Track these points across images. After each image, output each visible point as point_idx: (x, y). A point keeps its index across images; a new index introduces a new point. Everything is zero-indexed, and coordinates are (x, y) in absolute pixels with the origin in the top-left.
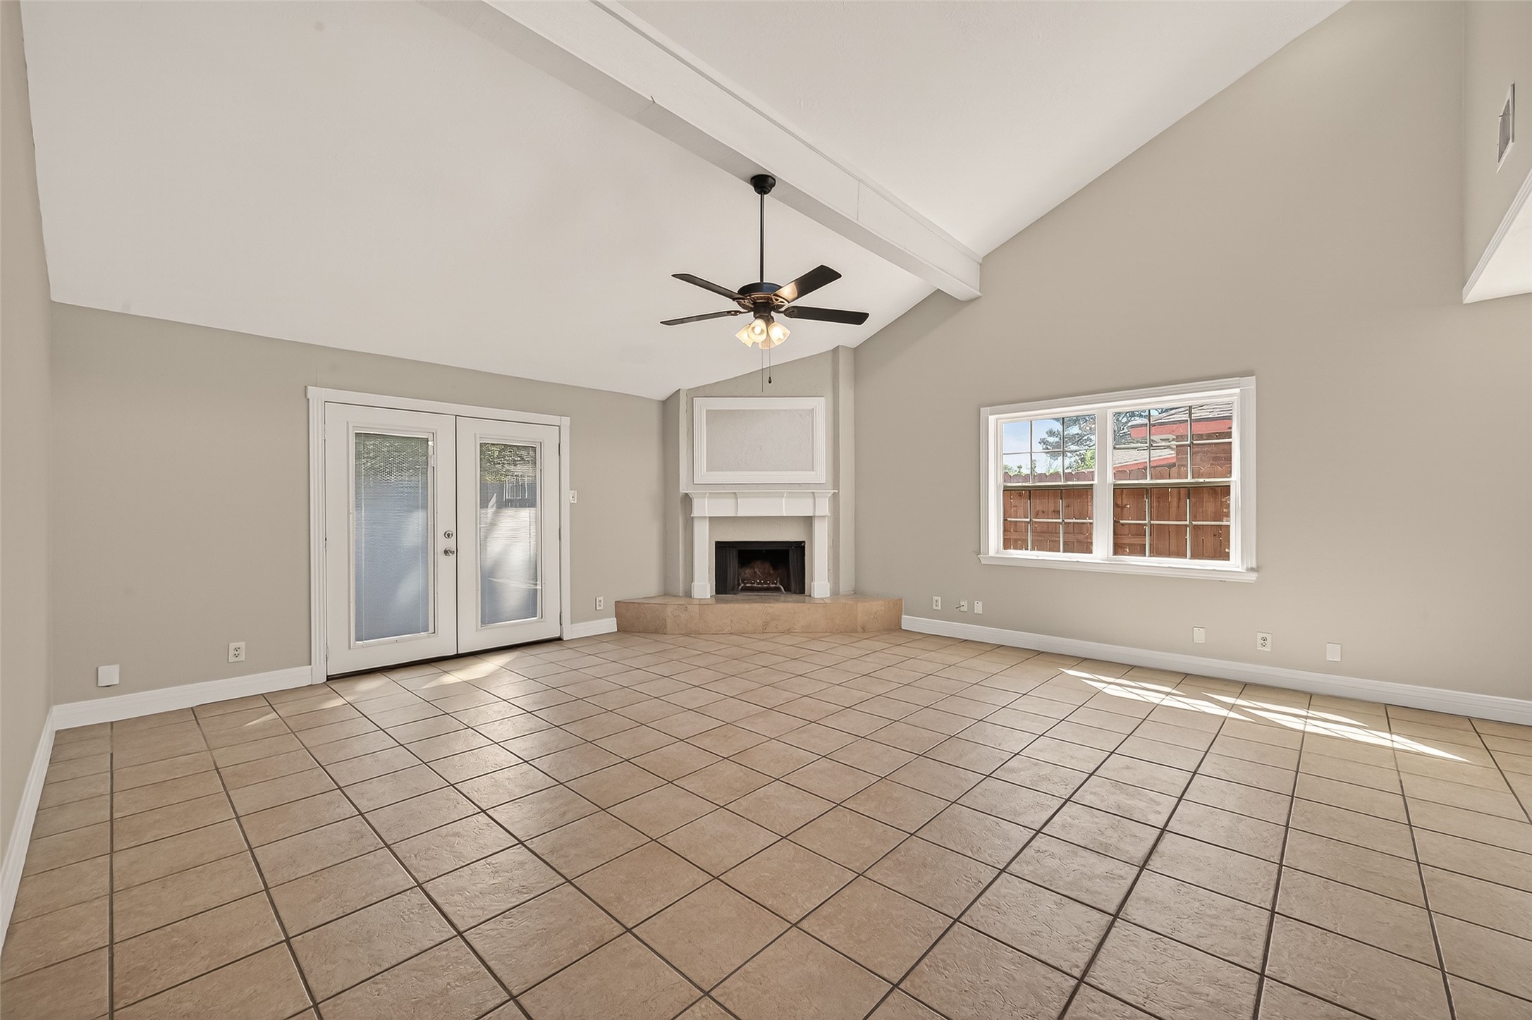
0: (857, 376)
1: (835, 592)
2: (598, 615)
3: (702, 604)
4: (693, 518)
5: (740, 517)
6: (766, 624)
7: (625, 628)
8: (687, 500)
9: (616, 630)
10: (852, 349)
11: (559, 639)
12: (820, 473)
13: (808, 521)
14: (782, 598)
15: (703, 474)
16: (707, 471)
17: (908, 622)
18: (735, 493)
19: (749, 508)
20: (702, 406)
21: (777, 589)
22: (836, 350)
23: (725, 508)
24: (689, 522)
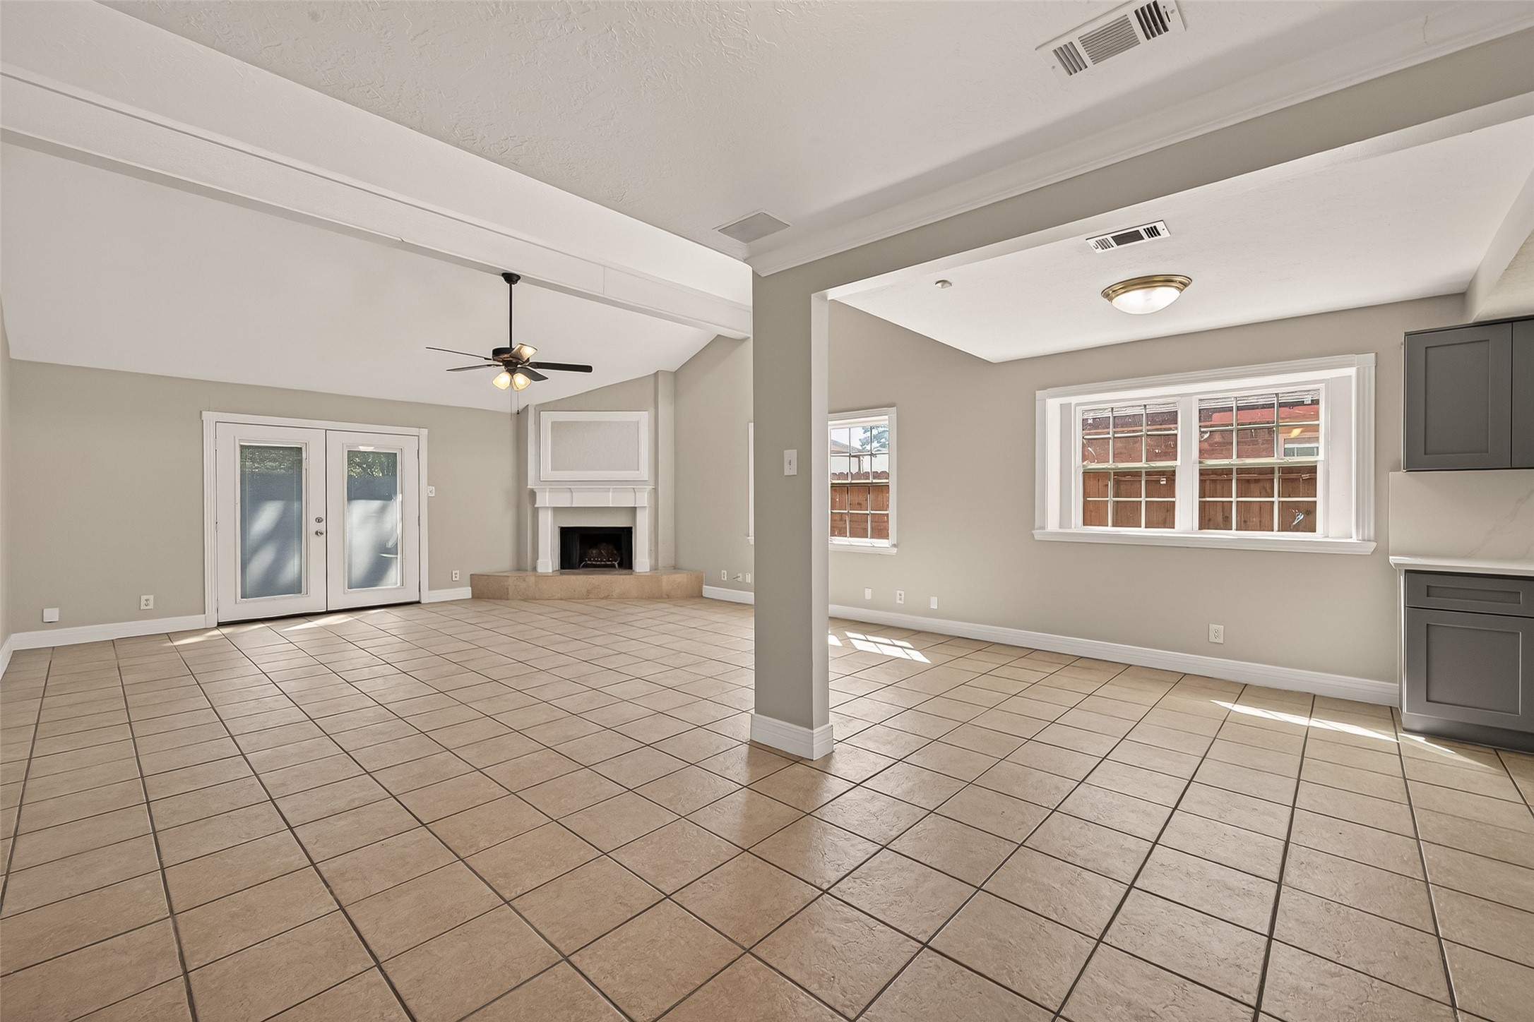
0: (676, 395)
1: (655, 568)
2: (454, 584)
3: (545, 576)
4: (538, 508)
5: (574, 507)
6: (589, 592)
7: (478, 596)
8: (533, 494)
9: (471, 597)
10: (671, 372)
11: (419, 602)
12: (644, 473)
13: (633, 510)
14: (616, 572)
15: (547, 472)
16: (552, 470)
17: (708, 591)
18: (570, 489)
19: (581, 500)
20: (548, 418)
21: (613, 566)
22: (656, 374)
23: (564, 501)
24: (536, 511)
